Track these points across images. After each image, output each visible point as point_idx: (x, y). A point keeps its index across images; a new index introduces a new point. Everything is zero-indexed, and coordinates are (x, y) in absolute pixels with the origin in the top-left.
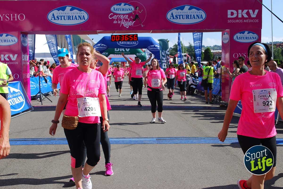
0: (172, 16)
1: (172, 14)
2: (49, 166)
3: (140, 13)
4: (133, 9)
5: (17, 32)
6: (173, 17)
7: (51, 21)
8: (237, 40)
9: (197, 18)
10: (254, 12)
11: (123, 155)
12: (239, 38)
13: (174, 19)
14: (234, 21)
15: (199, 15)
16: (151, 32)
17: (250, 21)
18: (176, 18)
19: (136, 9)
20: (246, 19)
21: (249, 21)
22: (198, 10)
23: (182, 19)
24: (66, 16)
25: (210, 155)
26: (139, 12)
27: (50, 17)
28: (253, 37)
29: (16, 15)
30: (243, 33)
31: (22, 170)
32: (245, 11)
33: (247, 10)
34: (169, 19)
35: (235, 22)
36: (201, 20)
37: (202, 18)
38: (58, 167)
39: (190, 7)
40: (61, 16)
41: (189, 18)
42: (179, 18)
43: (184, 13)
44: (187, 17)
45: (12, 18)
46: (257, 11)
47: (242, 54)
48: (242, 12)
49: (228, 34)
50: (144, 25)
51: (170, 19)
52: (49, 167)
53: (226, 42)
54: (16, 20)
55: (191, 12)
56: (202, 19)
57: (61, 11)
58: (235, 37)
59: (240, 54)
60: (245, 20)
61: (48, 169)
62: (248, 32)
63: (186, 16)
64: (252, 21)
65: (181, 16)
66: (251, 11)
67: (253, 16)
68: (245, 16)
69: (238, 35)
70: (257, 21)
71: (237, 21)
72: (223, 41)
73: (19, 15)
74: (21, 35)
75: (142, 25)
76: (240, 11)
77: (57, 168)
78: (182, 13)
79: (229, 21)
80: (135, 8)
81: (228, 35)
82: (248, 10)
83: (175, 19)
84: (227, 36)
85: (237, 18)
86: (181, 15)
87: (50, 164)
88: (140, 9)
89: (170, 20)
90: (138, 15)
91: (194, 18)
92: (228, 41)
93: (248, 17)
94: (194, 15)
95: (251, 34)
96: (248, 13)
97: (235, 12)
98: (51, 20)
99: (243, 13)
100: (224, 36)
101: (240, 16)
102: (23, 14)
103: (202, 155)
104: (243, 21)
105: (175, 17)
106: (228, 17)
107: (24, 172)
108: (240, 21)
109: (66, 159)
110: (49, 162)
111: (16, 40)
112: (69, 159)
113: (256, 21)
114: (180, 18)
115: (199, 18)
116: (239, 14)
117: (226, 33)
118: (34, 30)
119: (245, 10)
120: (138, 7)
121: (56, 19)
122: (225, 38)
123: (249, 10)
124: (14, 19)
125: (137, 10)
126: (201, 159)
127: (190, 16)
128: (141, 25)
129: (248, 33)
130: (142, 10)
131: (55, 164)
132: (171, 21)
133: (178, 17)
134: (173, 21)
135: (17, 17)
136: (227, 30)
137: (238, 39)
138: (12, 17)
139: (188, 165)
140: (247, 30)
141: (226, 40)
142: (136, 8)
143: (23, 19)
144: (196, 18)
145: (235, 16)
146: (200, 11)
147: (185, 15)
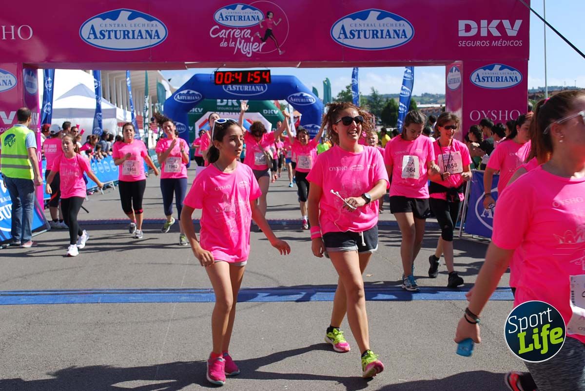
0: (342, 32)
1: (343, 28)
2: (93, 348)
3: (276, 25)
4: (261, 16)
5: (16, 63)
6: (345, 33)
7: (88, 40)
8: (478, 83)
9: (396, 36)
10: (512, 25)
11: (249, 325)
12: (481, 79)
13: (347, 38)
14: (470, 44)
15: (399, 30)
16: (299, 65)
17: (505, 43)
18: (352, 37)
19: (268, 17)
20: (497, 38)
21: (502, 43)
22: (398, 19)
23: (364, 38)
24: (120, 31)
25: (430, 324)
26: (274, 22)
27: (85, 32)
28: (510, 77)
29: (13, 27)
30: (491, 68)
31: (36, 357)
32: (495, 23)
33: (498, 21)
34: (336, 39)
35: (473, 44)
36: (403, 40)
37: (406, 37)
38: (113, 351)
39: (380, 13)
40: (109, 32)
41: (377, 37)
42: (356, 36)
43: (368, 25)
44: (375, 34)
45: (5, 34)
46: (518, 23)
47: (489, 111)
48: (488, 24)
49: (458, 71)
50: (284, 51)
51: (339, 38)
52: (92, 351)
53: (454, 86)
54: (13, 38)
55: (382, 25)
56: (406, 39)
57: (108, 21)
58: (473, 78)
59: (483, 112)
60: (494, 42)
61: (91, 356)
62: (500, 66)
63: (371, 32)
64: (508, 43)
65: (361, 32)
66: (506, 23)
67: (512, 33)
68: (496, 33)
69: (481, 72)
70: (520, 43)
71: (478, 43)
72: (449, 85)
73: (20, 28)
74: (24, 70)
75: (280, 51)
76: (484, 23)
77: (111, 353)
78: (363, 25)
79: (462, 44)
80: (266, 16)
81: (459, 73)
82: (500, 21)
83: (350, 39)
84: (457, 75)
85: (478, 37)
86: (362, 30)
87: (95, 345)
88: (275, 18)
89: (338, 40)
90: (271, 29)
91: (388, 37)
92: (460, 86)
93: (500, 35)
94: (388, 31)
95: (506, 71)
96: (500, 27)
97: (473, 24)
98: (89, 38)
99: (490, 26)
100: (450, 74)
101: (484, 33)
102: (29, 27)
103: (413, 324)
104: (490, 43)
105: (348, 35)
106: (460, 35)
107: (41, 362)
108: (483, 43)
109: (129, 334)
110: (93, 339)
111: (14, 81)
112: (133, 333)
113: (516, 43)
114: (359, 37)
115: (399, 37)
116: (481, 29)
117: (454, 68)
118: (52, 60)
119: (494, 21)
120: (271, 14)
121: (98, 37)
122: (451, 79)
123: (503, 21)
124: (8, 36)
125: (270, 19)
126: (412, 332)
127: (380, 32)
128: (278, 51)
129: (500, 69)
130: (280, 20)
131: (105, 344)
132: (342, 42)
133: (356, 34)
134: (344, 43)
135: (16, 32)
136: (456, 61)
137: (480, 81)
138: (5, 31)
139: (386, 345)
140: (498, 62)
141: (454, 83)
142: (268, 14)
143: (29, 36)
144: (392, 36)
145: (473, 32)
146: (402, 22)
147: (369, 30)
